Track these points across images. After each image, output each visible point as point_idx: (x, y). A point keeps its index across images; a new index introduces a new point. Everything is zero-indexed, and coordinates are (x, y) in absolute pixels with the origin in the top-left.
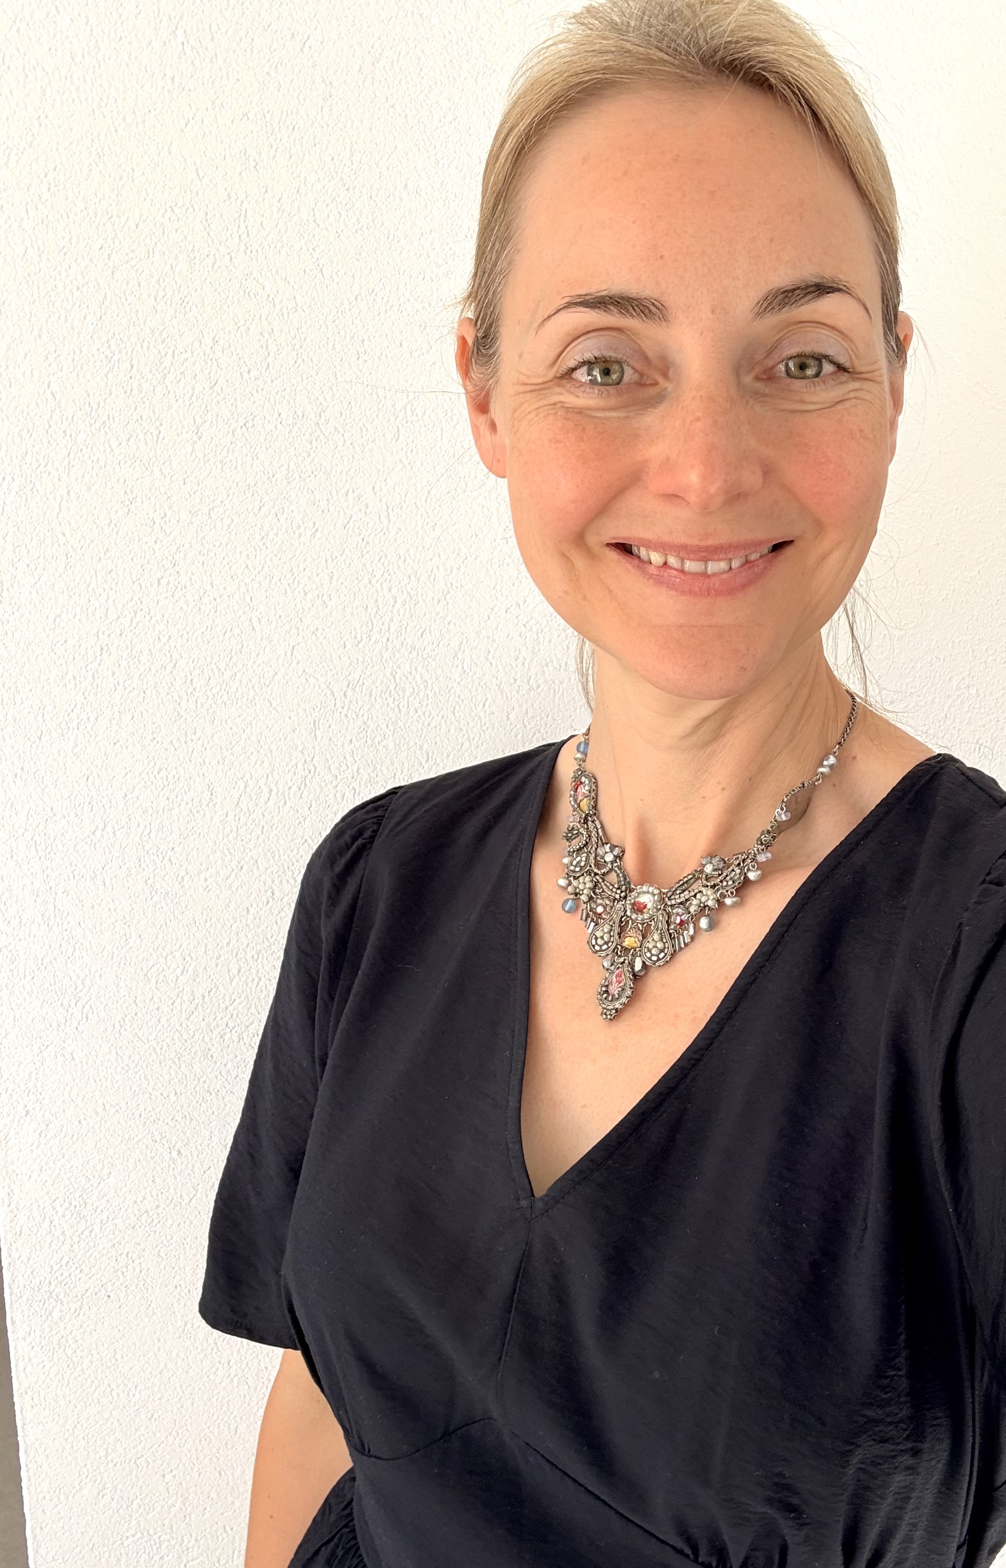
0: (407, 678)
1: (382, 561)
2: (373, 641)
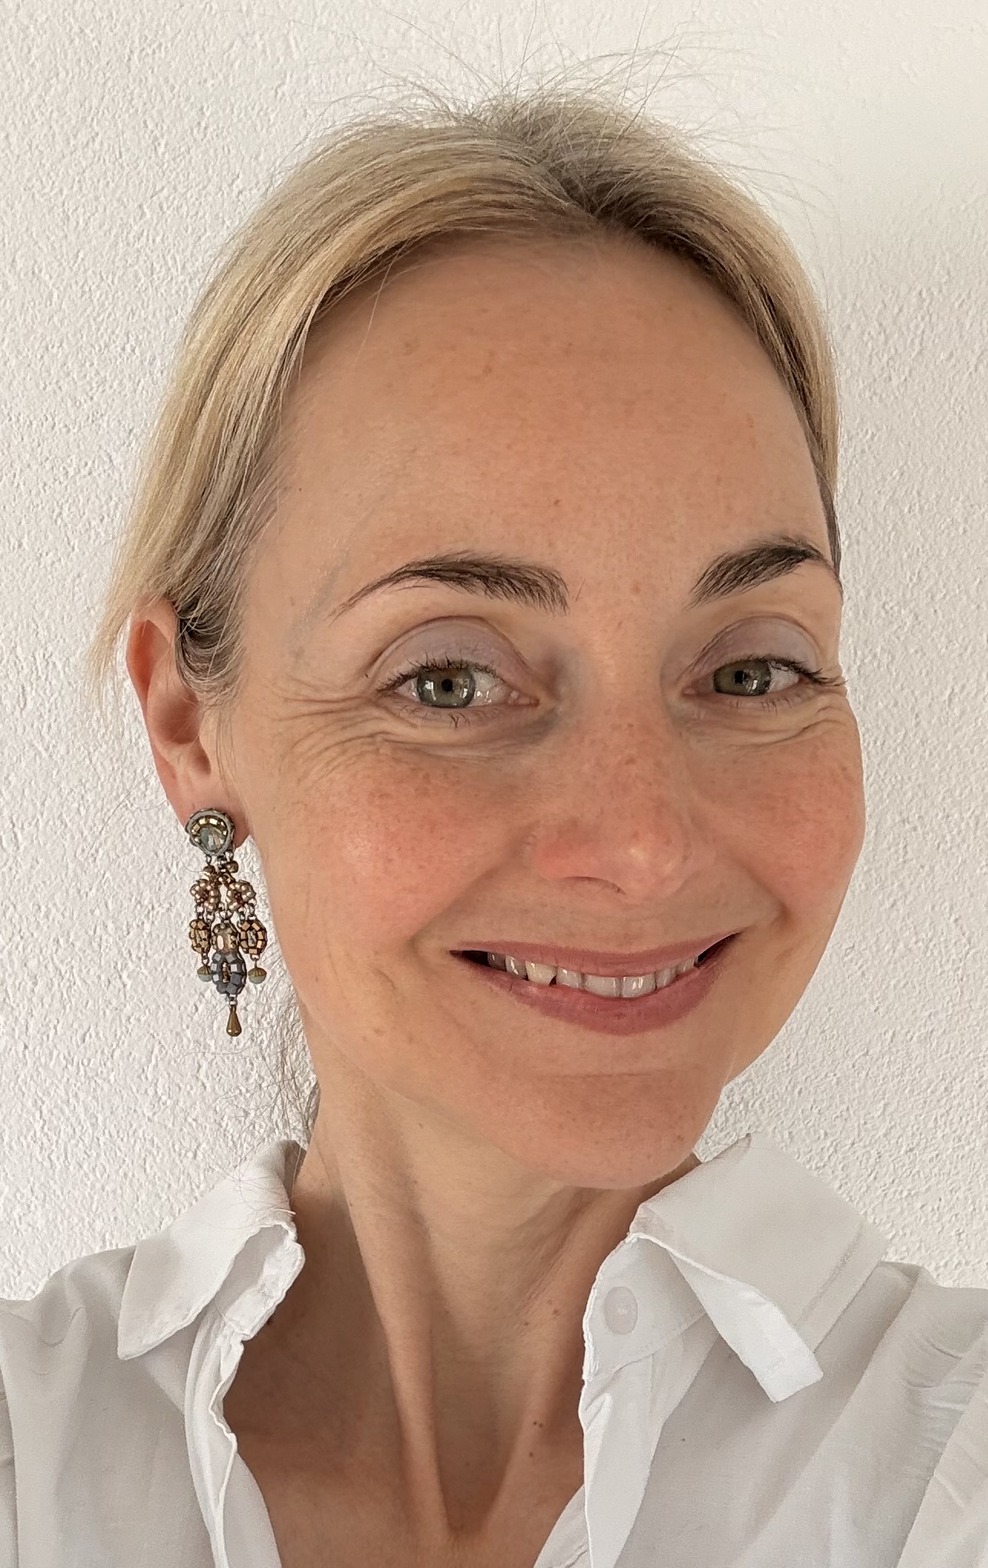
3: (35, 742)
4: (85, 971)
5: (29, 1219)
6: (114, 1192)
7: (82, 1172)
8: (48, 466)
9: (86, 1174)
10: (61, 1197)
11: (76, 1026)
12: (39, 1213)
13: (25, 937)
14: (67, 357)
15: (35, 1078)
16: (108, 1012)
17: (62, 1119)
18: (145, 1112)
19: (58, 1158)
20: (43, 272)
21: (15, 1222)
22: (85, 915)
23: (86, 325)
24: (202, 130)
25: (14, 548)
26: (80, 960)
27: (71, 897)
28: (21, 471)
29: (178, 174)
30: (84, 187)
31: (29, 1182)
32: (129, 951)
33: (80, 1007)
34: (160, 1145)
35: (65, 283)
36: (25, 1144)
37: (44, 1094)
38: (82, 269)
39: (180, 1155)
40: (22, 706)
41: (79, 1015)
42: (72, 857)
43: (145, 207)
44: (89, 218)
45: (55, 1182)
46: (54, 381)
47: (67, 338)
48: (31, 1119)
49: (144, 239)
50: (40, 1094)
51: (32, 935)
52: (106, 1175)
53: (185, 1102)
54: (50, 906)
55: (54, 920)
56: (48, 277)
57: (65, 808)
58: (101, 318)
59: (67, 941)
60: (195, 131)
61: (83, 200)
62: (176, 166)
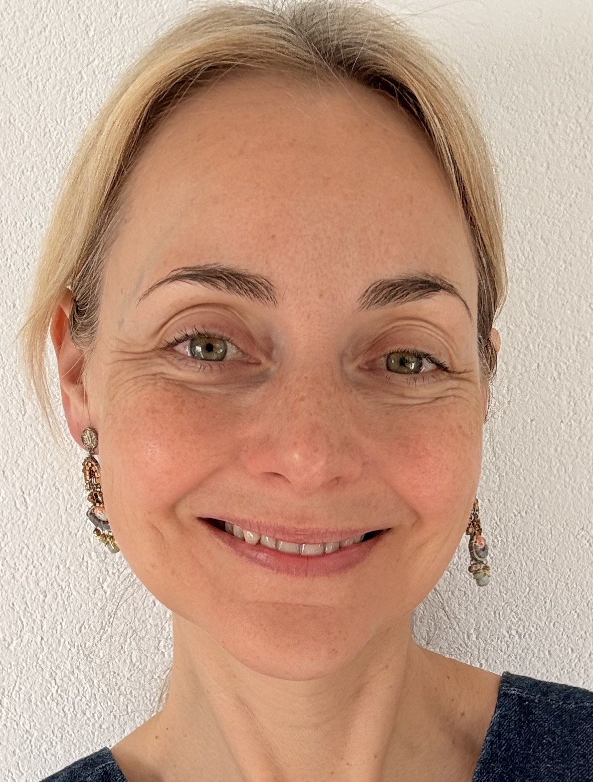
0: (69, 678)
1: (24, 552)
2: (25, 641)
3: (34, 437)
4: (78, 586)
5: (52, 751)
6: (108, 728)
7: (85, 718)
8: (29, 251)
9: (88, 719)
10: (73, 735)
11: (75, 622)
12: (59, 747)
13: (37, 566)
14: (37, 177)
15: (50, 658)
16: (96, 611)
17: (70, 684)
18: (125, 674)
19: (69, 710)
20: (17, 121)
21: (43, 754)
22: (76, 548)
23: (49, 155)
24: (118, 18)
25: (10, 308)
26: (75, 578)
27: (65, 538)
28: (11, 255)
29: (104, 49)
30: (40, 63)
31: (50, 727)
32: (107, 570)
33: (77, 610)
34: (137, 695)
35: (32, 128)
36: (46, 702)
37: (56, 669)
38: (43, 117)
39: (150, 700)
40: (23, 413)
41: (77, 614)
42: (64, 511)
43: (83, 73)
44: (46, 83)
45: (68, 726)
46: (30, 194)
47: (36, 165)
48: (49, 686)
49: (84, 94)
50: (54, 669)
51: (41, 564)
52: (102, 718)
53: (151, 667)
54: (52, 544)
55: (55, 553)
56: (20, 124)
57: (57, 479)
58: (59, 149)
59: (65, 566)
60: (114, 20)
61: (41, 71)
62: (102, 44)
